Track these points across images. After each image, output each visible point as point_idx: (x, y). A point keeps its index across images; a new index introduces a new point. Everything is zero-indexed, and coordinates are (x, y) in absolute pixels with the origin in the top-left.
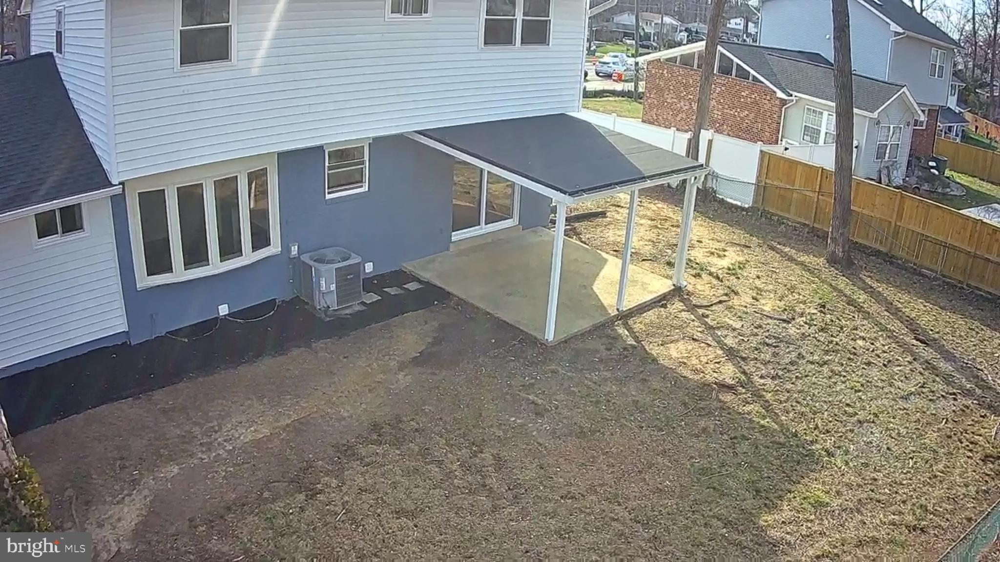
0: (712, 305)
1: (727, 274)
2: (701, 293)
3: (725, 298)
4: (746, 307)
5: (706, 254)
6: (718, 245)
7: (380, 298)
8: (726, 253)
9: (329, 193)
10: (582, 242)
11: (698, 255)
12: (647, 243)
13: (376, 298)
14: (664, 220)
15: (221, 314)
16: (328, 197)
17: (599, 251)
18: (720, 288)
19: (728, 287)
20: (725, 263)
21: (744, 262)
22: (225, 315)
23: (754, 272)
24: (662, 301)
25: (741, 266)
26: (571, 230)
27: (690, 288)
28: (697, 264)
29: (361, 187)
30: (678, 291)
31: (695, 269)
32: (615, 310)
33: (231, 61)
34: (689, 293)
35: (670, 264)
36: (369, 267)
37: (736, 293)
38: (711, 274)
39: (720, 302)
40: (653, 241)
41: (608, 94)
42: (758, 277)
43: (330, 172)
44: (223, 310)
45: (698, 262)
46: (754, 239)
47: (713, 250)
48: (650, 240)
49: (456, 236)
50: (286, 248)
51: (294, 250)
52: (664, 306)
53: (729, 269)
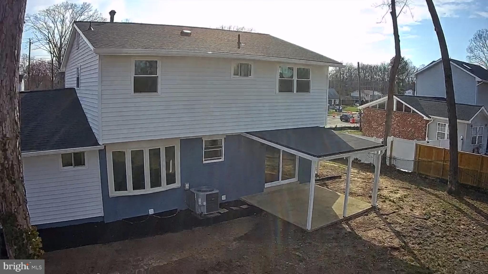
0: (390, 214)
1: (398, 200)
2: (385, 209)
3: (397, 211)
4: (406, 214)
5: (389, 192)
6: (395, 189)
7: (228, 211)
8: (399, 192)
9: (205, 160)
10: (329, 189)
11: (385, 193)
12: (360, 188)
13: (226, 211)
14: (369, 179)
15: (150, 214)
16: (204, 162)
17: (337, 193)
18: (394, 206)
19: (399, 206)
20: (398, 195)
21: (407, 195)
22: (152, 214)
23: (411, 199)
24: (366, 213)
25: (406, 196)
26: (324, 184)
27: (380, 207)
28: (384, 196)
29: (221, 158)
30: (374, 208)
31: (383, 199)
32: (342, 217)
33: (158, 93)
34: (379, 209)
35: (370, 197)
36: (224, 198)
37: (402, 208)
38: (390, 200)
39: (394, 212)
40: (363, 188)
41: (347, 129)
42: (413, 201)
43: (205, 150)
44: (151, 212)
45: (384, 195)
46: (413, 186)
47: (392, 191)
48: (361, 187)
49: (267, 185)
50: (183, 185)
51: (187, 186)
52: (367, 215)
53: (400, 198)
